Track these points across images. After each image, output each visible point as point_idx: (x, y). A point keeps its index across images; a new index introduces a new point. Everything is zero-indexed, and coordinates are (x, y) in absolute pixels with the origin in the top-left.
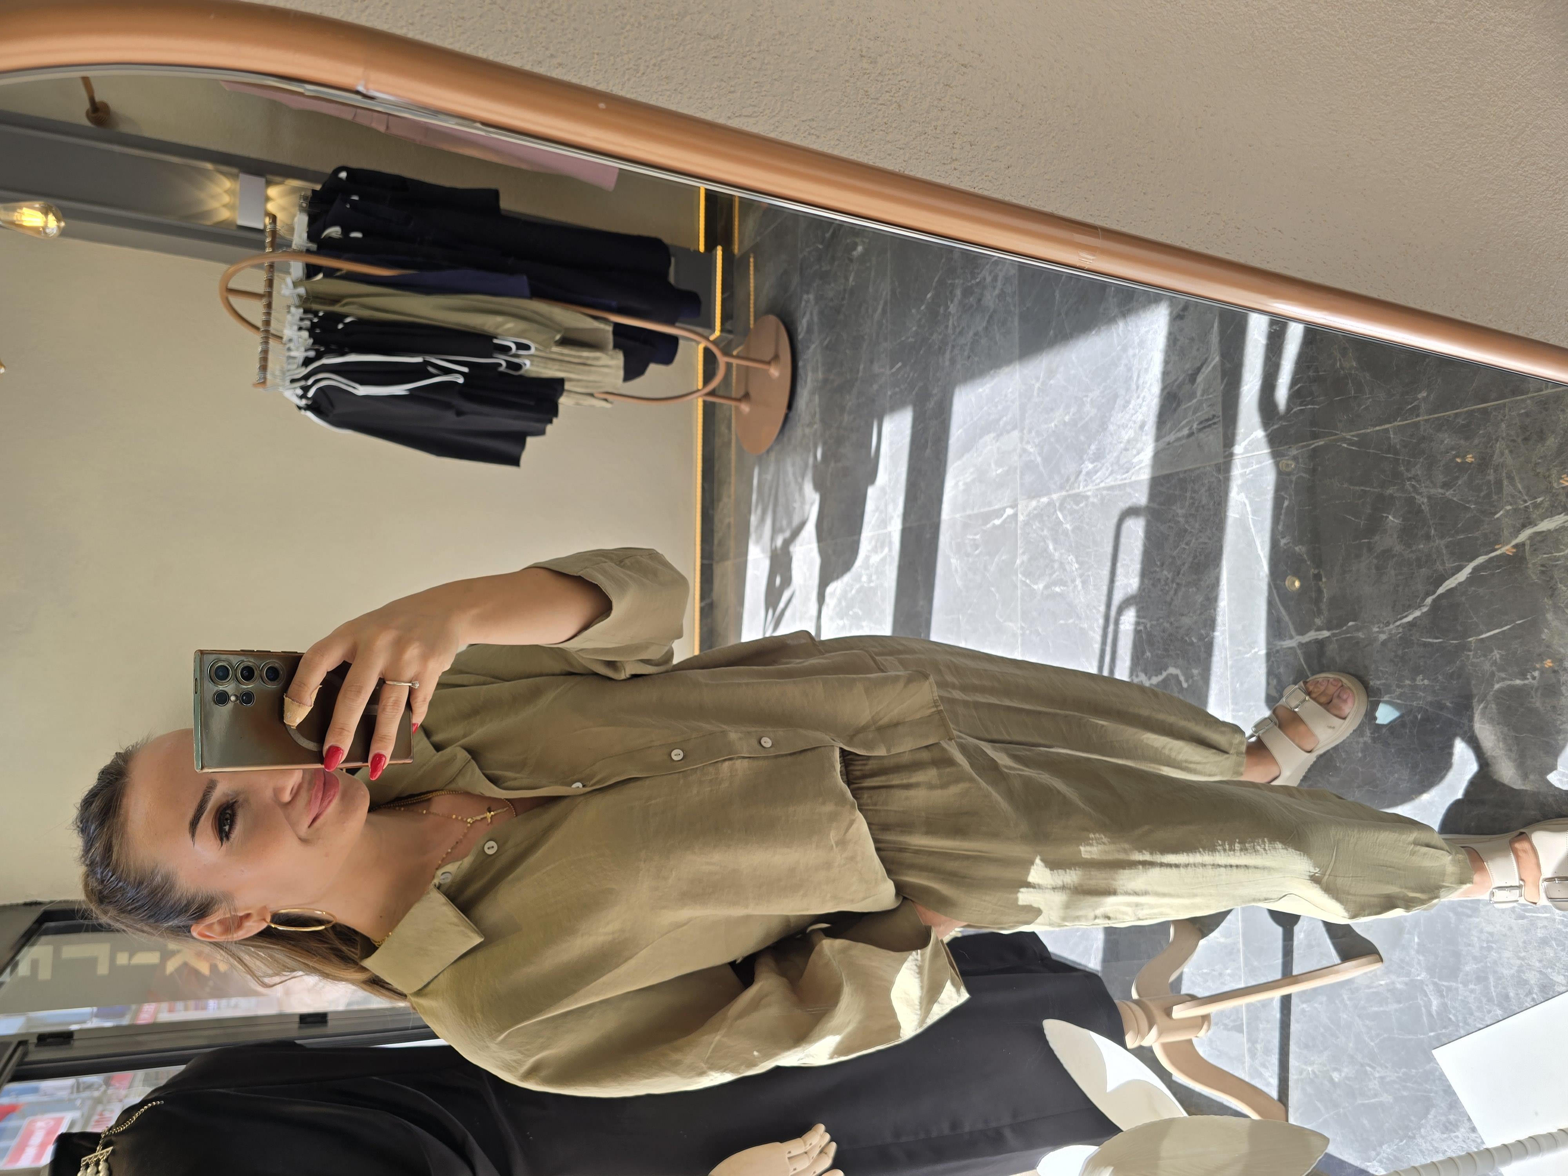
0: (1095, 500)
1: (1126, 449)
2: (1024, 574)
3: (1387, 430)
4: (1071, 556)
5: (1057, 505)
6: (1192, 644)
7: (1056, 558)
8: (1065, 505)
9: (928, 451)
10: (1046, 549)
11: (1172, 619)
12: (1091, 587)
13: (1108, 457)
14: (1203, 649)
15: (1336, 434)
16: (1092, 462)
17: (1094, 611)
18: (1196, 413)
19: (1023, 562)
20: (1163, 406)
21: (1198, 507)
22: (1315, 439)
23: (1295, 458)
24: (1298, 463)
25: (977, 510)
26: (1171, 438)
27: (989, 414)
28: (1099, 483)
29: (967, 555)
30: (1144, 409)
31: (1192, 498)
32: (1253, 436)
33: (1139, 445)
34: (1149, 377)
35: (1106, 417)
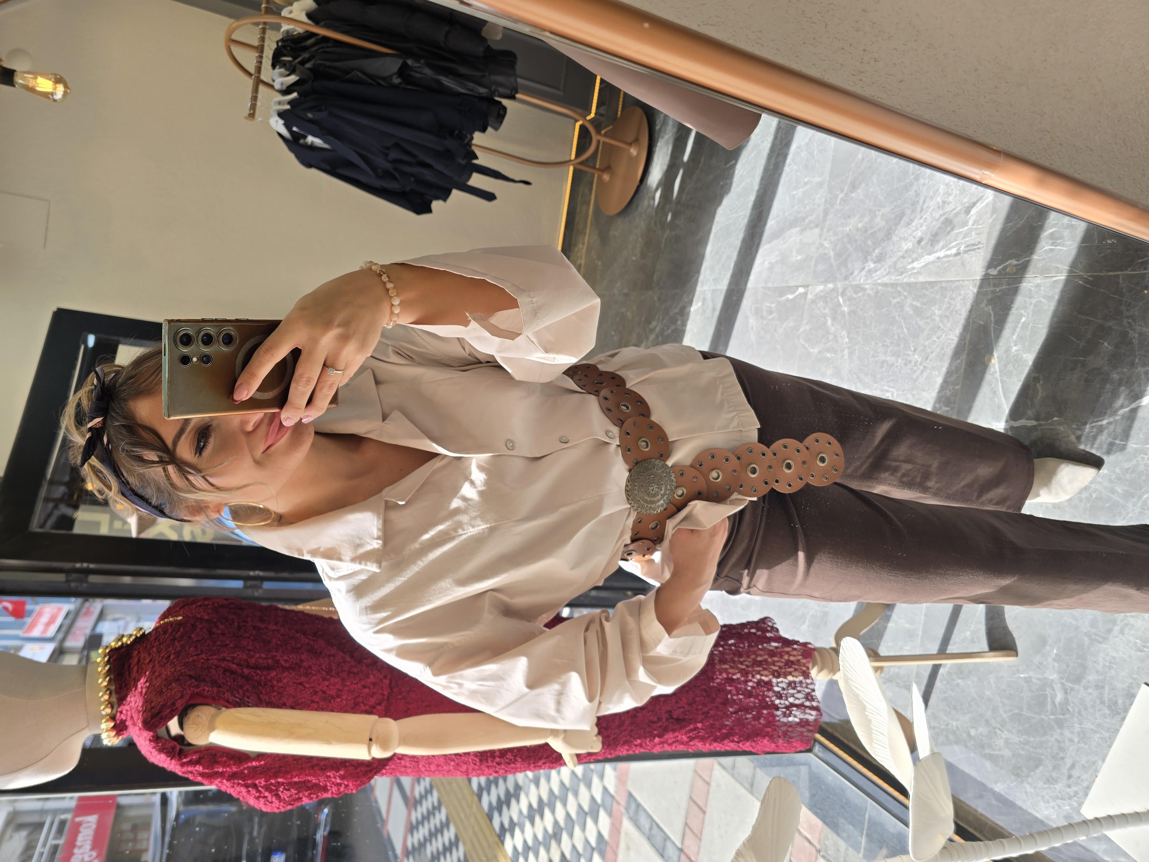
0: (871, 293)
1: (903, 257)
2: (804, 340)
3: (1118, 276)
4: (845, 332)
5: (840, 291)
7: (832, 331)
8: (847, 292)
10: (825, 324)
13: (888, 261)
16: (874, 263)
18: (965, 238)
19: (806, 330)
20: (940, 228)
21: (952, 311)
22: (1058, 273)
23: (1038, 286)
24: (1040, 290)
25: (775, 285)
26: (941, 254)
27: (798, 213)
28: (877, 280)
29: (763, 318)
30: (924, 228)
31: (949, 303)
32: (1007, 263)
33: (914, 256)
34: (932, 204)
35: (892, 229)
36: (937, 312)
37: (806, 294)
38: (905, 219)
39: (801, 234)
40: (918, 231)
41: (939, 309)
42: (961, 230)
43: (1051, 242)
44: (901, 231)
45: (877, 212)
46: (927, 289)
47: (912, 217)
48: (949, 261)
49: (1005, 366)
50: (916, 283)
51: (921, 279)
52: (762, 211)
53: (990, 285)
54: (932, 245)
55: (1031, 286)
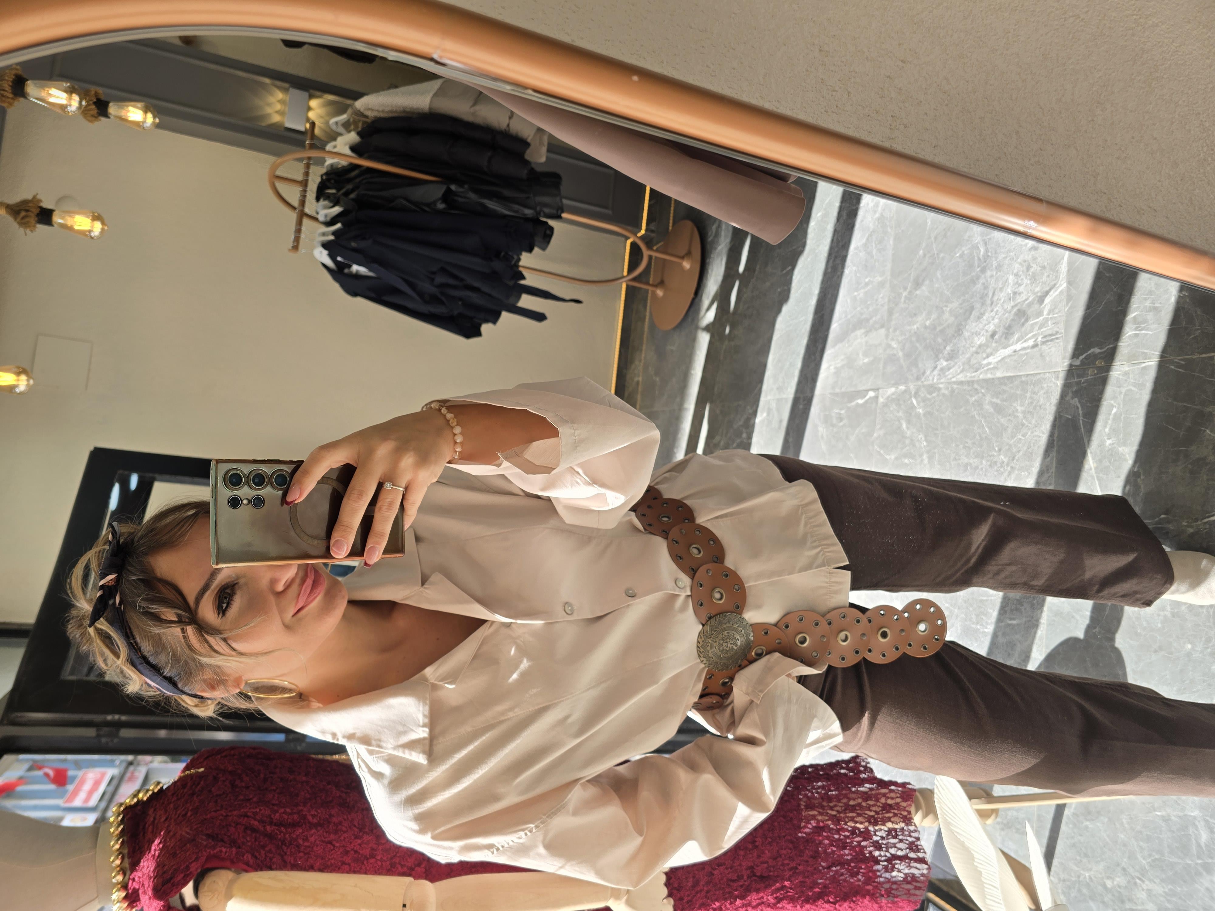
0: (946, 392)
1: (977, 353)
2: (879, 446)
3: (1212, 358)
4: (922, 436)
5: (913, 393)
7: (908, 435)
12: (936, 462)
13: (961, 357)
16: (947, 360)
18: (1041, 328)
19: (879, 436)
20: (1013, 320)
21: (1036, 406)
22: (1146, 359)
23: (1126, 374)
24: (1129, 378)
25: (843, 390)
26: (1018, 347)
27: (861, 314)
28: (951, 379)
29: (833, 425)
30: (996, 321)
31: (1031, 398)
32: (1090, 352)
33: (989, 350)
34: (1002, 295)
35: (962, 325)
36: (1019, 408)
37: (876, 397)
38: (975, 313)
39: (866, 336)
40: (991, 324)
41: (1021, 406)
42: (1036, 320)
43: (1135, 326)
44: (972, 326)
45: (944, 308)
46: (1005, 384)
47: (982, 311)
48: (1027, 354)
49: (1100, 461)
50: (993, 379)
51: (999, 374)
52: (823, 314)
53: (1073, 376)
54: (1006, 338)
55: (1119, 375)
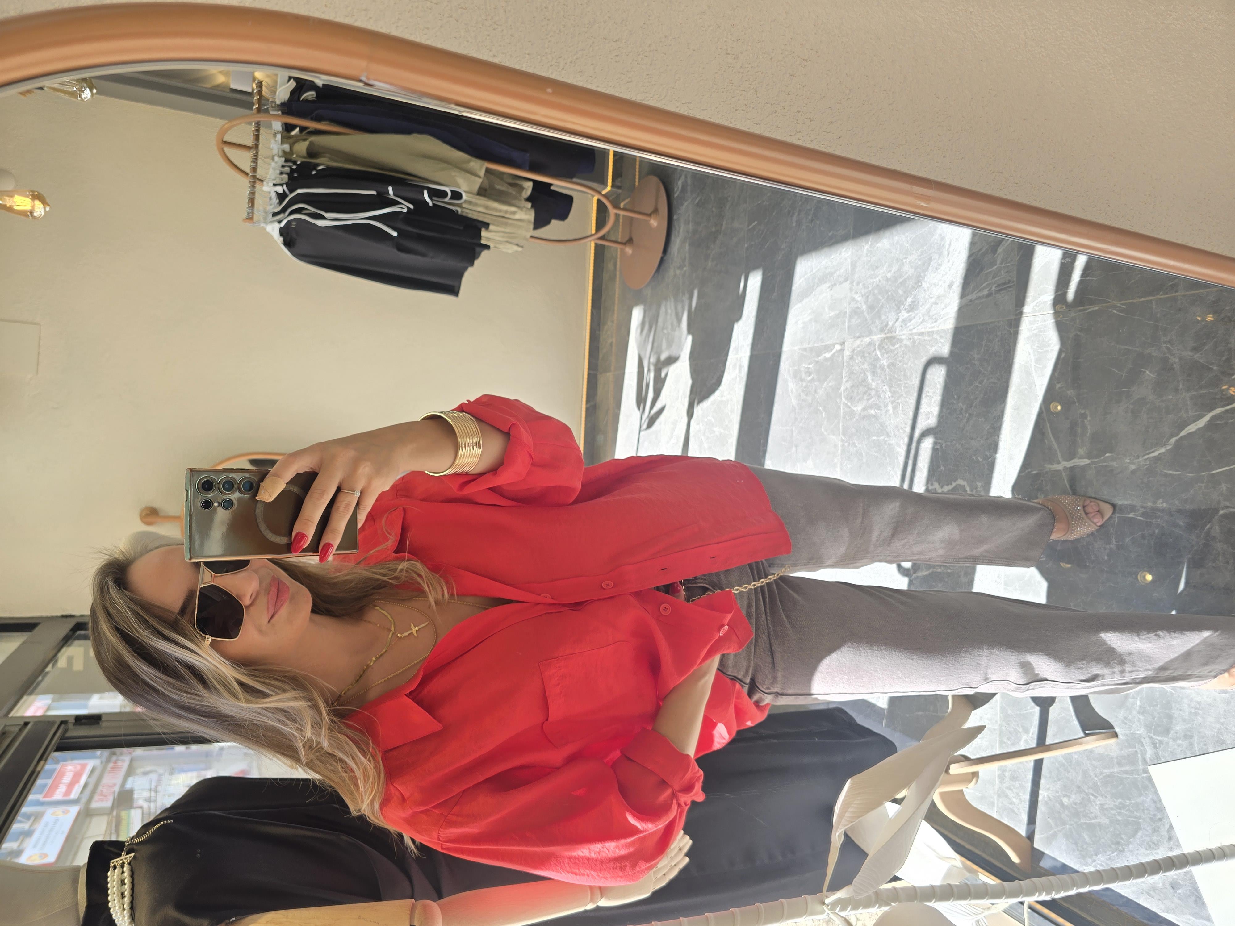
0: (908, 343)
1: (936, 304)
2: (846, 398)
3: (1150, 301)
4: (886, 387)
5: (877, 345)
6: (978, 461)
7: (873, 387)
8: (884, 345)
9: (775, 294)
10: (865, 380)
11: (963, 442)
12: (900, 412)
13: (921, 308)
14: (986, 467)
15: (1109, 302)
16: (908, 312)
17: (901, 431)
18: (995, 278)
19: (846, 388)
20: (969, 270)
21: (991, 354)
25: (812, 344)
26: (973, 296)
27: (826, 268)
28: (912, 330)
29: (802, 380)
30: (953, 271)
31: (987, 346)
32: (1040, 299)
33: (947, 301)
34: (958, 246)
35: (921, 276)
37: (842, 351)
38: (933, 264)
39: (831, 290)
40: (948, 275)
41: (978, 354)
42: (990, 270)
44: (931, 278)
45: (904, 260)
46: (963, 334)
47: (939, 261)
48: (982, 303)
